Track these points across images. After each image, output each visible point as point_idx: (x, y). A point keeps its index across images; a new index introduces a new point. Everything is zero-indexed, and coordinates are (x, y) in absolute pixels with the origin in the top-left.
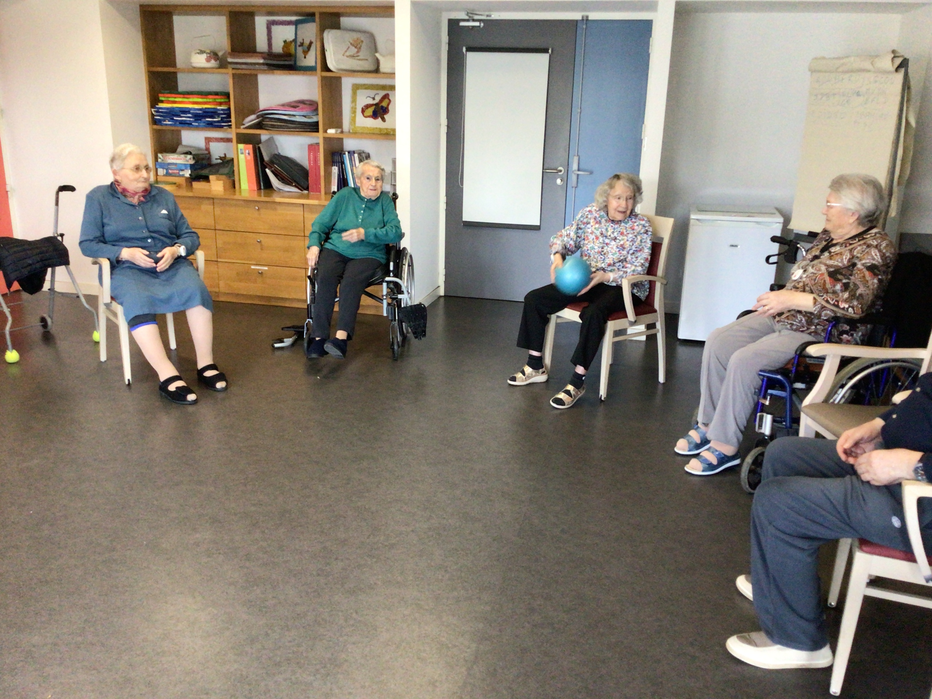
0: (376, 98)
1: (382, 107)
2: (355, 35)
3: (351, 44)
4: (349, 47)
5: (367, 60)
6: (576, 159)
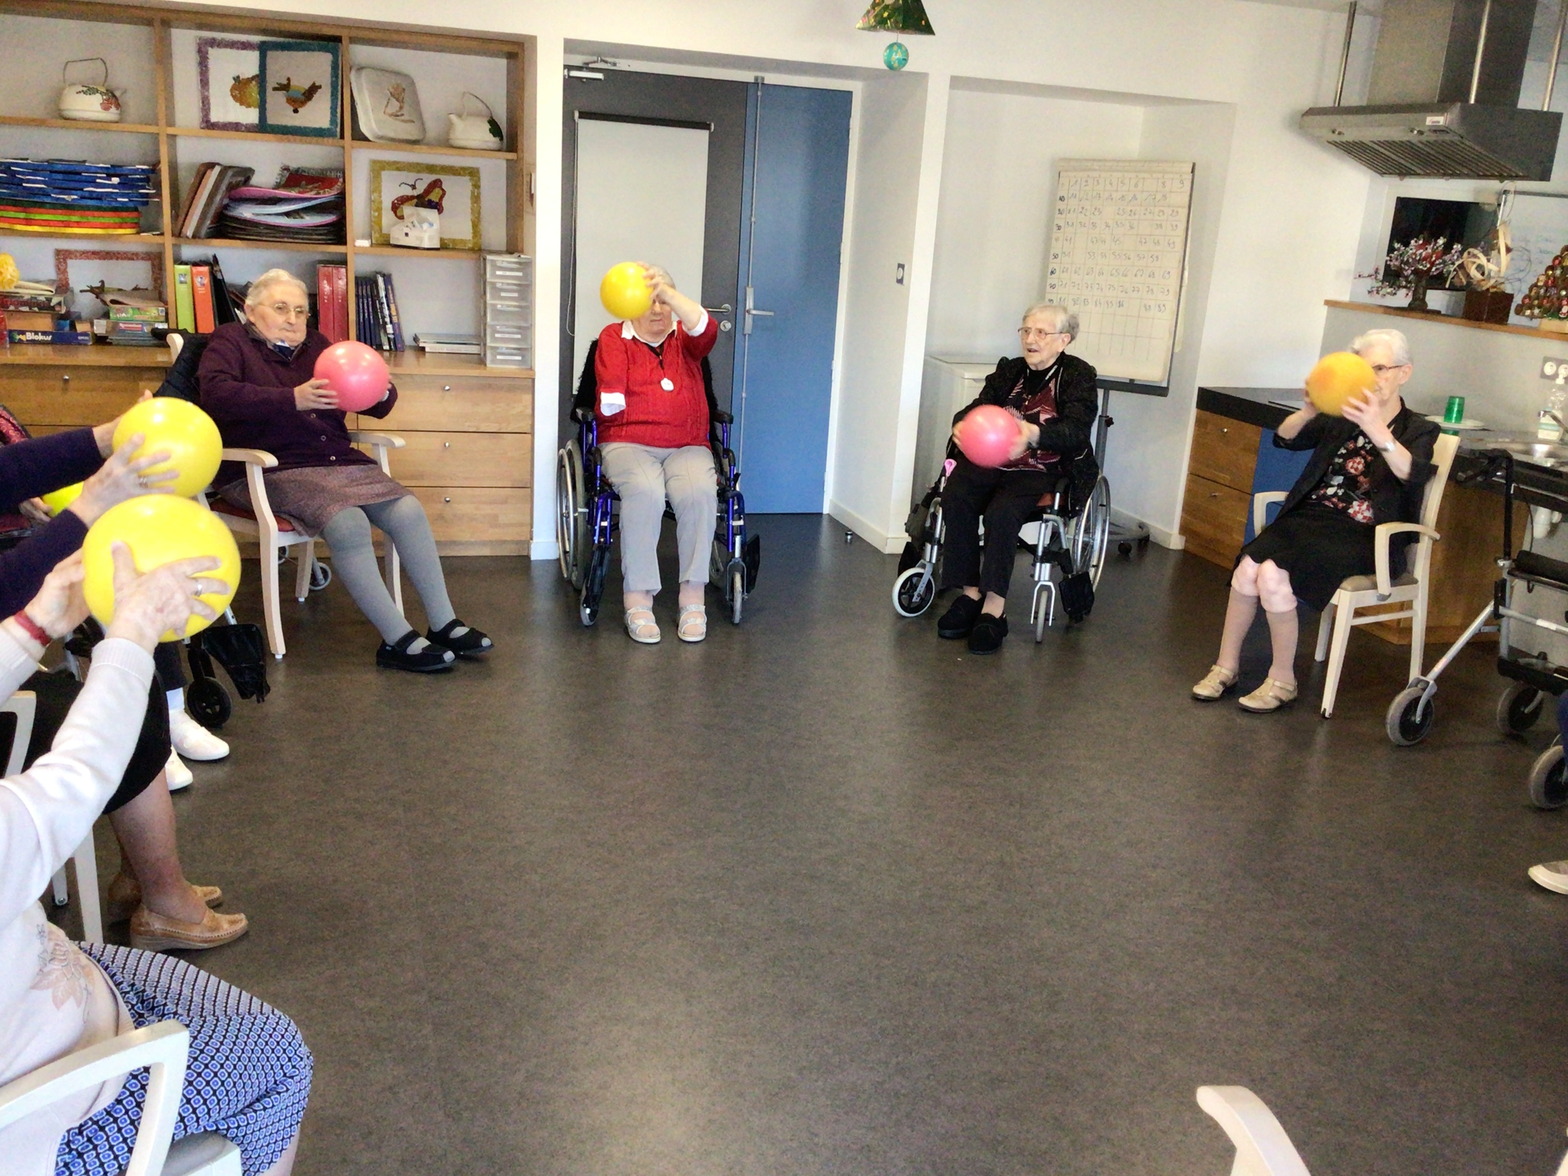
0: (417, 186)
1: (430, 201)
2: (394, 80)
3: (392, 94)
4: (388, 99)
5: (413, 123)
6: (750, 292)
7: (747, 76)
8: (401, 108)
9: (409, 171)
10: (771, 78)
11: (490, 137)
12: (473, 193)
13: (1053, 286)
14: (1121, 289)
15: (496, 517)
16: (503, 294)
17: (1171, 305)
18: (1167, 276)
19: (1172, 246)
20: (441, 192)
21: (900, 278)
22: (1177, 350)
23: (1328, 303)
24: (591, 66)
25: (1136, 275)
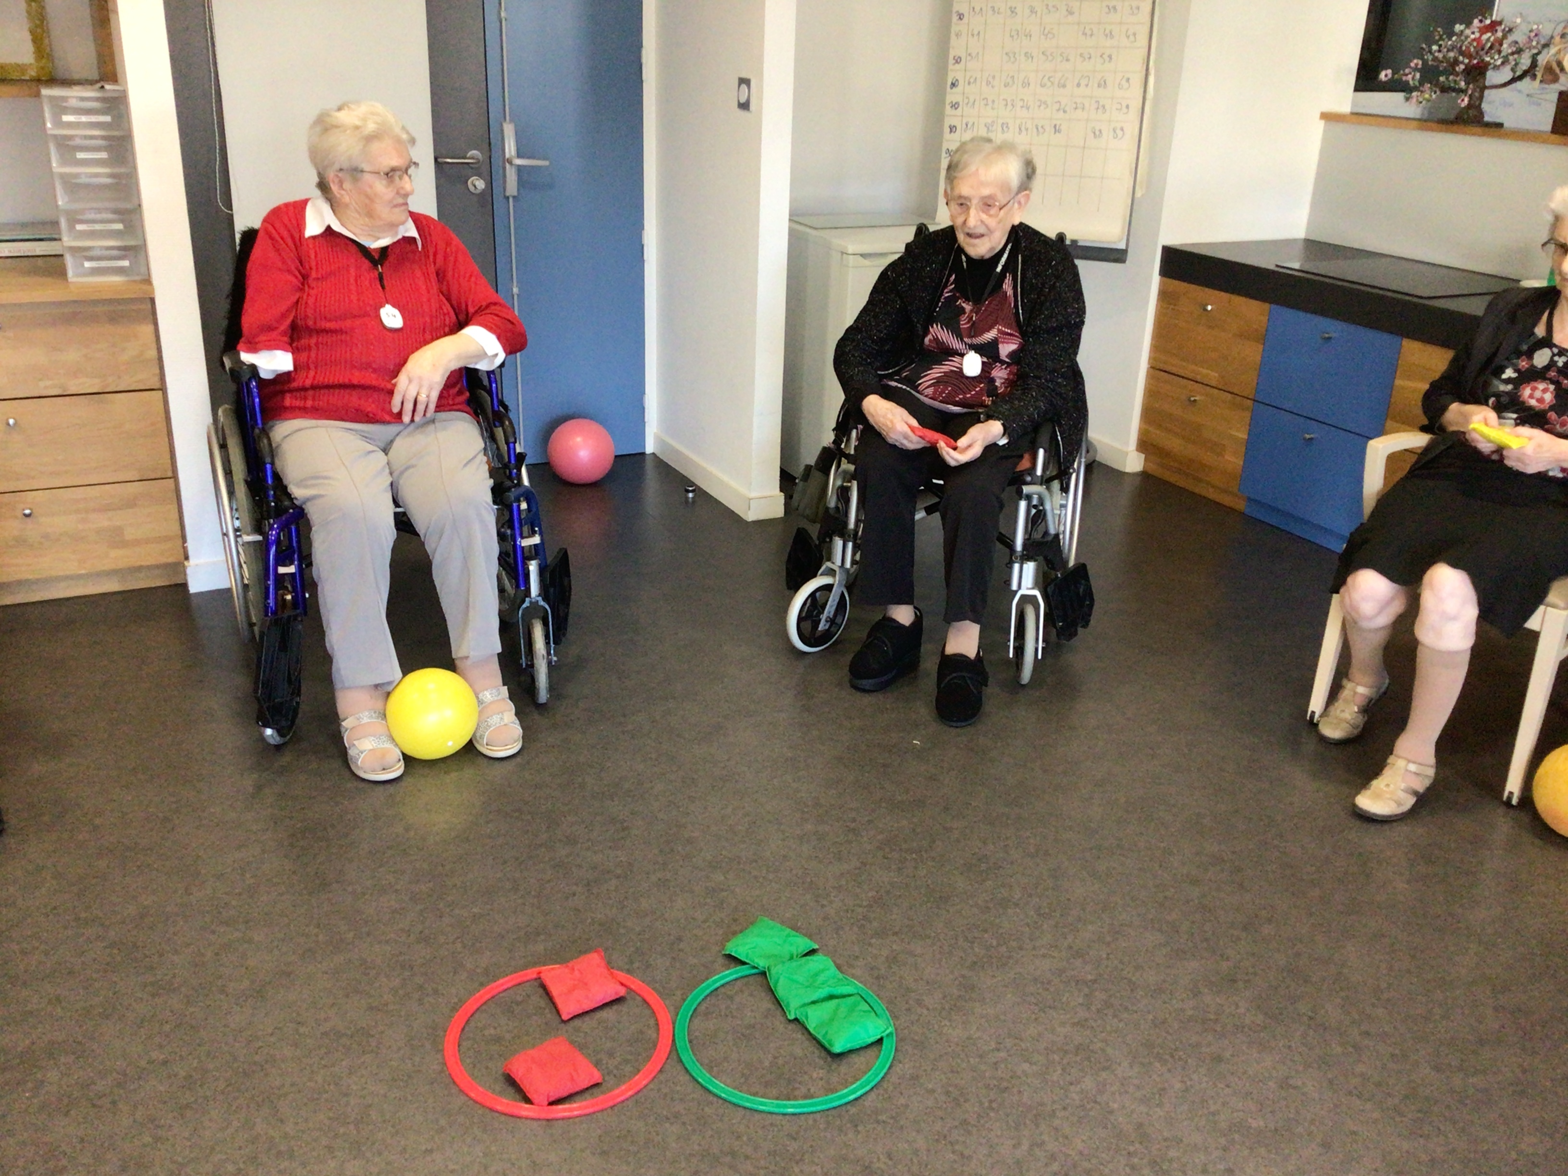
6: (509, 130)
13: (955, 106)
14: (1057, 106)
15: (118, 531)
16: (81, 155)
17: (1132, 129)
18: (1125, 85)
19: (1132, 38)
21: (743, 100)
22: (1138, 194)
23: (1325, 116)
25: (1078, 85)
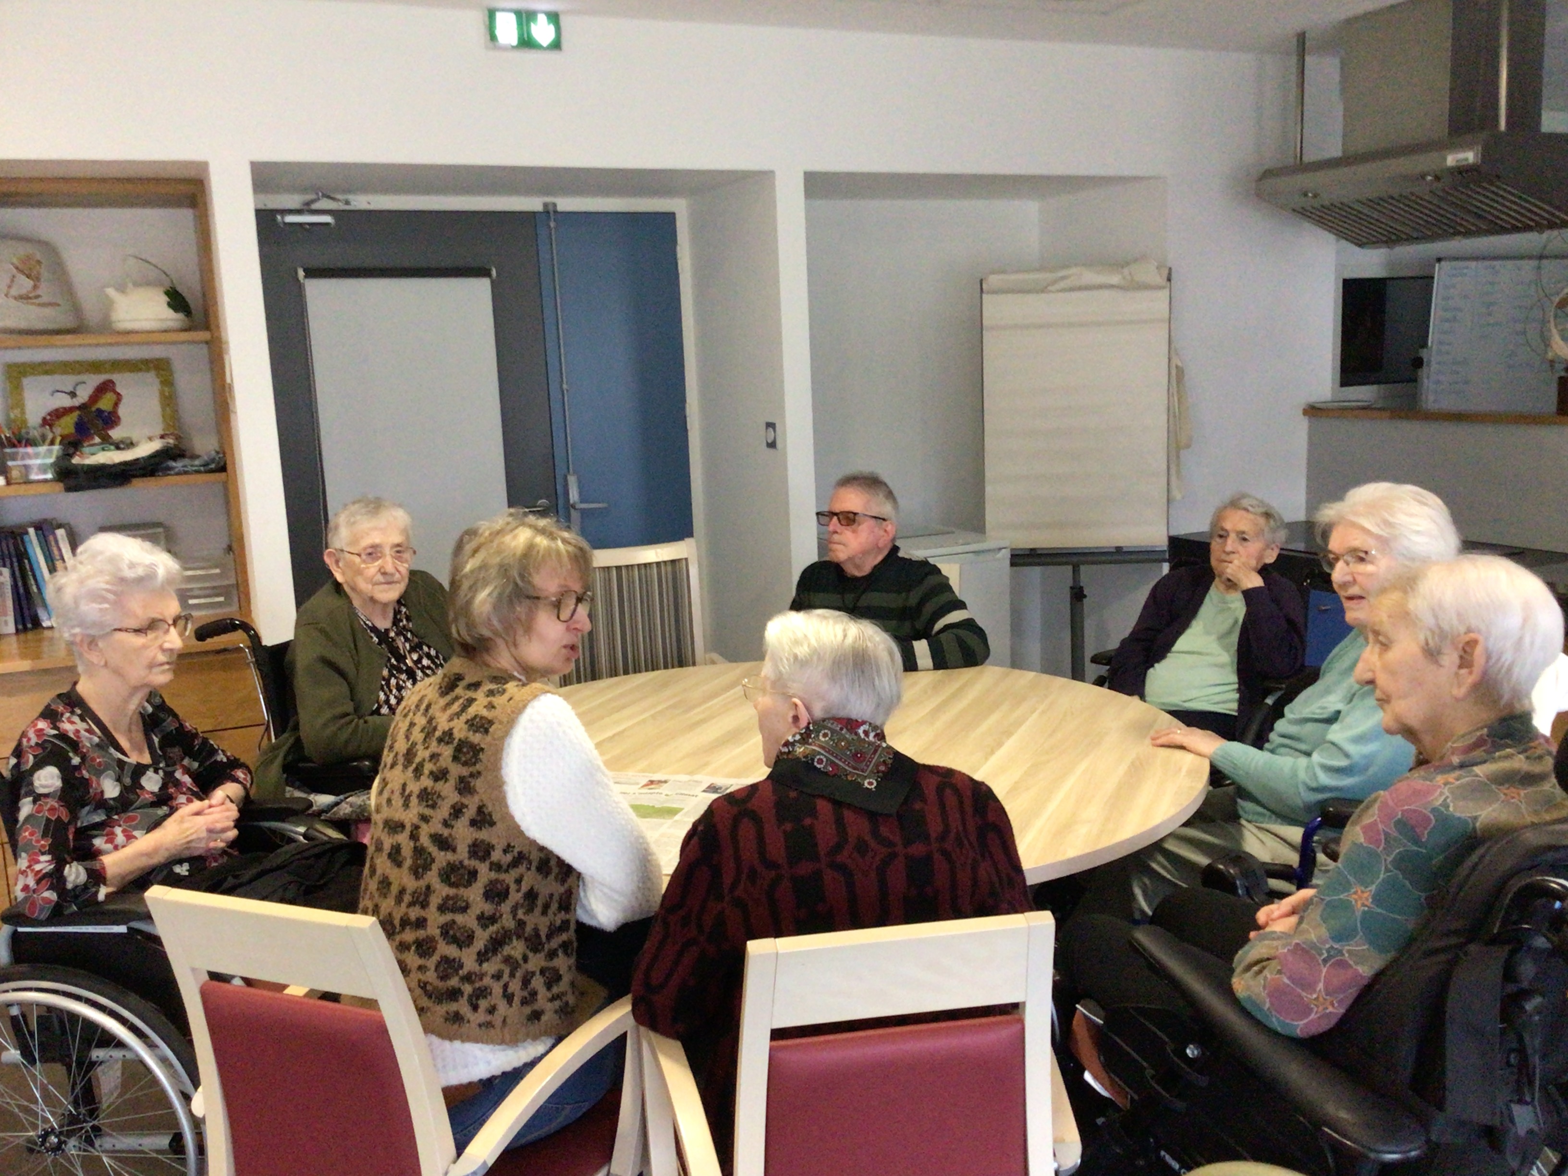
0: (78, 393)
1: (100, 412)
2: (23, 250)
3: (17, 268)
4: (14, 276)
5: (59, 305)
6: (572, 480)
7: (533, 204)
8: (35, 287)
9: (65, 372)
10: (566, 204)
11: (170, 314)
12: (162, 393)
20: (114, 397)
21: (770, 441)
23: (1309, 410)
24: (316, 206)
